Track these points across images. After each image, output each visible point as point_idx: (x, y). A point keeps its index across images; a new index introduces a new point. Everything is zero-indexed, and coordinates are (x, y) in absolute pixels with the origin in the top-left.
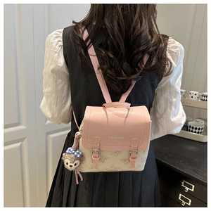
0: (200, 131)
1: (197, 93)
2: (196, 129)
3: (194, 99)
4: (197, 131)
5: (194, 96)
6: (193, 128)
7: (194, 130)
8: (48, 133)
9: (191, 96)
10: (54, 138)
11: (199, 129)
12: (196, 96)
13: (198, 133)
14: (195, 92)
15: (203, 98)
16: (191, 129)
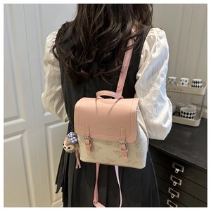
0: (192, 116)
1: (187, 79)
2: (188, 114)
3: (184, 85)
4: (189, 116)
5: (185, 83)
6: (185, 113)
7: (186, 116)
8: (47, 125)
9: (181, 83)
10: (53, 129)
11: (191, 114)
12: (187, 83)
13: (190, 118)
14: (185, 79)
15: (193, 84)
16: (183, 115)
